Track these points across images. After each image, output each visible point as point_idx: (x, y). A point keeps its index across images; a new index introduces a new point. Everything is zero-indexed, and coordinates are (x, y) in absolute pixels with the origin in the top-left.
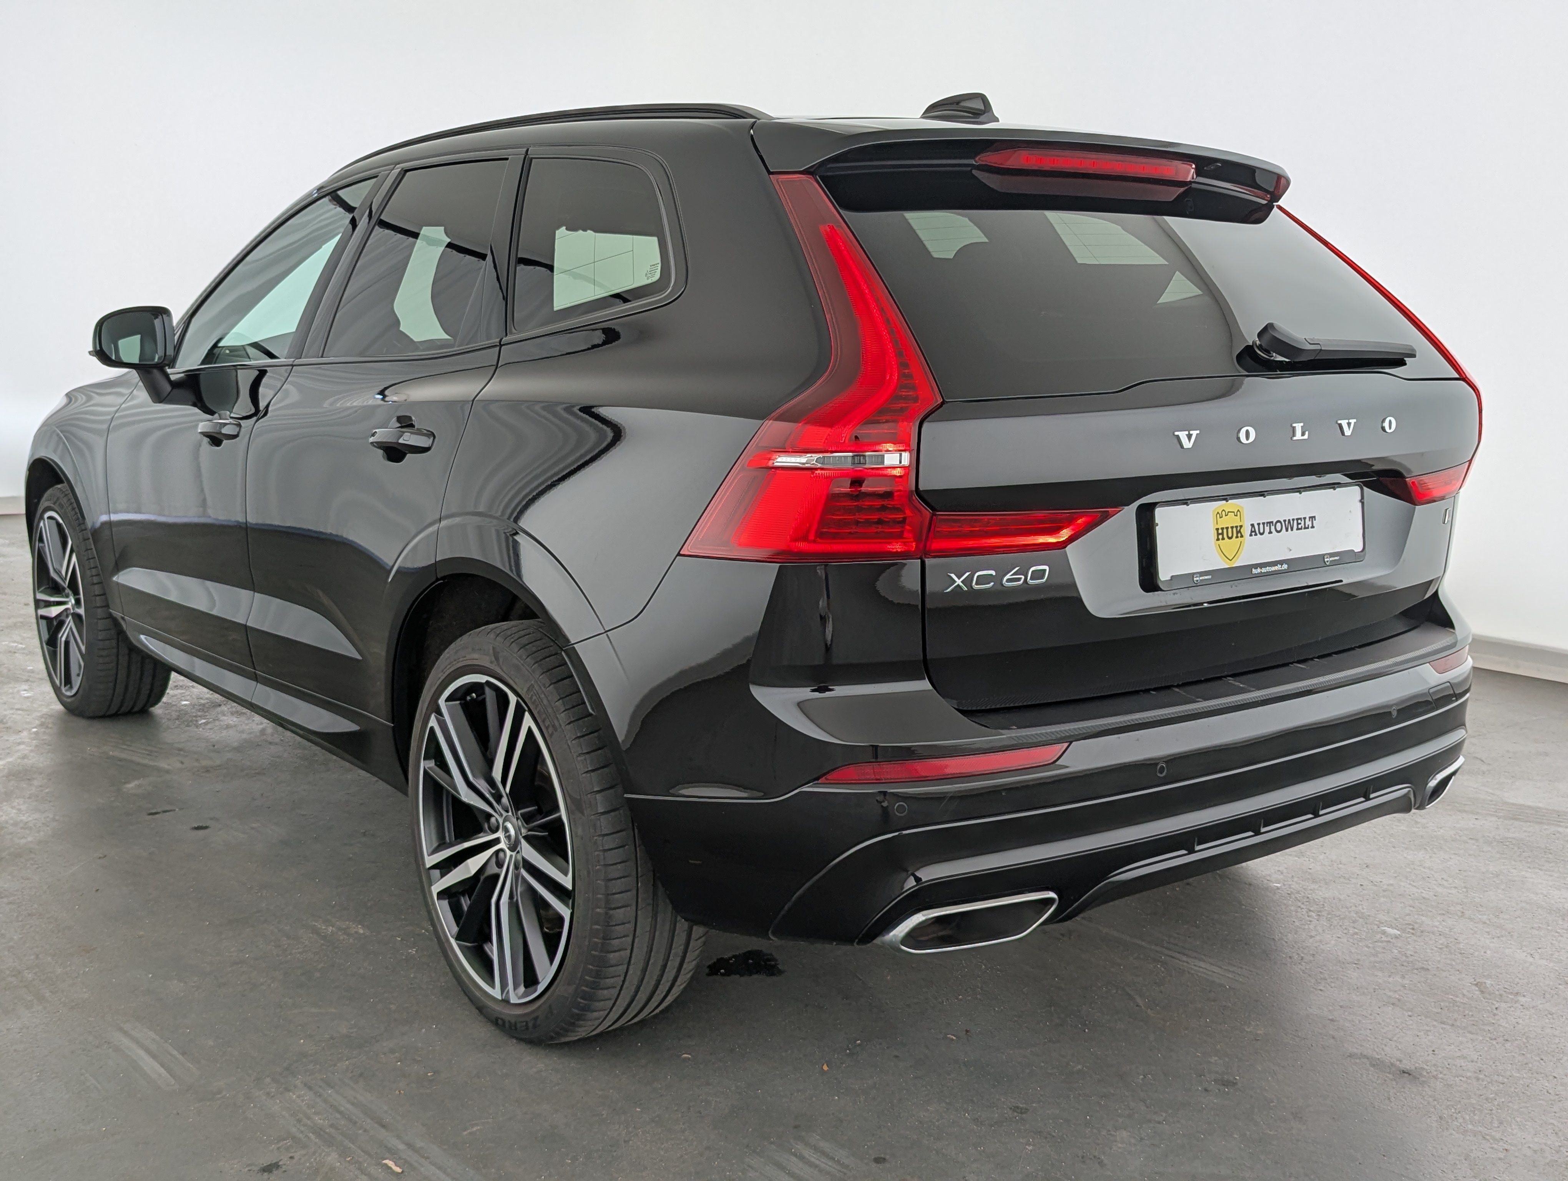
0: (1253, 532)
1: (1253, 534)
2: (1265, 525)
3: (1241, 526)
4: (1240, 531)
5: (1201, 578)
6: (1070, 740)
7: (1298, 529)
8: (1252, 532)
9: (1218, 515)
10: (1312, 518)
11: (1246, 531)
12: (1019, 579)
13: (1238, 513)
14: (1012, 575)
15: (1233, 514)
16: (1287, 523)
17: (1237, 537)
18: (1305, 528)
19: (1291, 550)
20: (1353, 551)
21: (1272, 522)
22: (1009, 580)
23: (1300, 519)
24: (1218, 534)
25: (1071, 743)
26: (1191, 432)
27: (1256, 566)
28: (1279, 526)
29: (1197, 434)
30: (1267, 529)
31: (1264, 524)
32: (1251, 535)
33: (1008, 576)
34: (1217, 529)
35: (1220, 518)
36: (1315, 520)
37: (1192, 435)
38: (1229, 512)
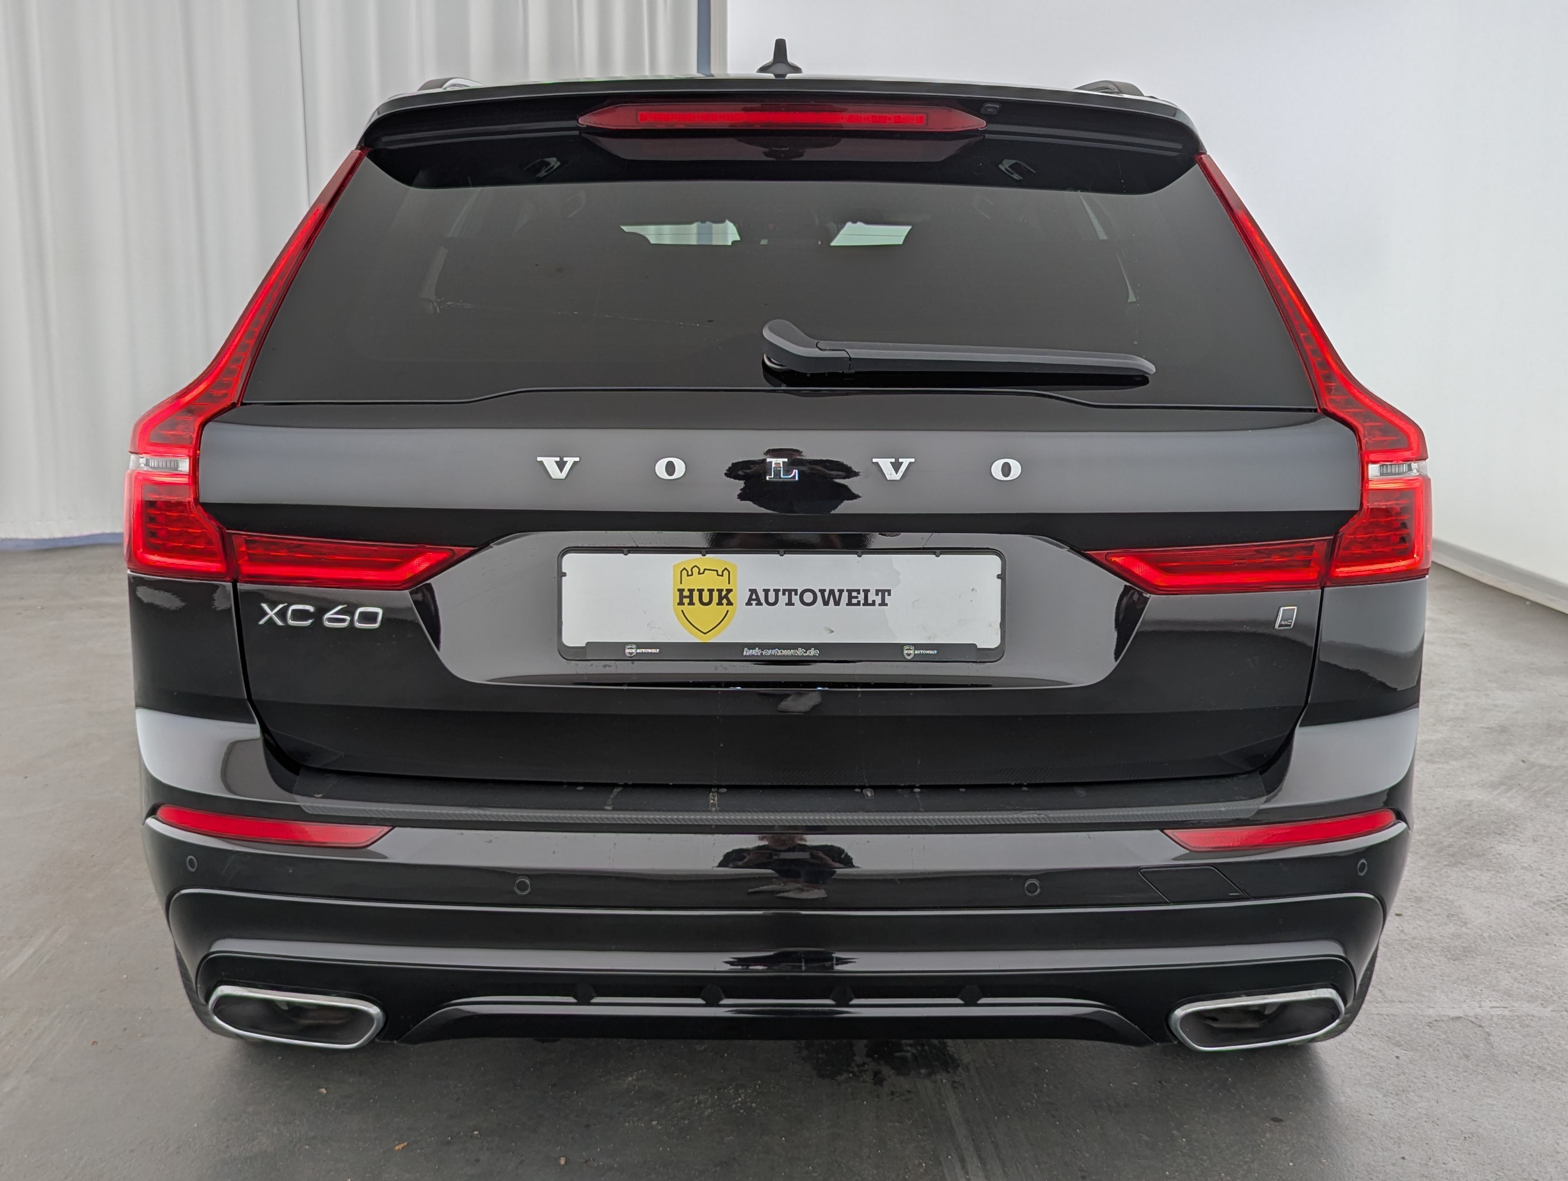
0: (753, 598)
1: (754, 603)
2: (780, 593)
3: (729, 591)
4: (726, 597)
5: (638, 651)
6: (394, 823)
7: (850, 604)
8: (750, 599)
9: (684, 572)
10: (884, 593)
11: (740, 596)
12: (343, 620)
13: (726, 572)
14: (333, 614)
15: (715, 572)
16: (826, 594)
17: (720, 603)
18: (866, 603)
19: (832, 632)
20: (975, 645)
21: (796, 591)
22: (331, 620)
23: (858, 591)
24: (682, 597)
25: (394, 827)
26: (565, 459)
27: (752, 646)
28: (808, 597)
29: (575, 463)
30: (783, 599)
31: (777, 591)
32: (749, 603)
33: (329, 615)
34: (681, 591)
35: (688, 575)
36: (889, 594)
37: (566, 462)
38: (705, 569)
